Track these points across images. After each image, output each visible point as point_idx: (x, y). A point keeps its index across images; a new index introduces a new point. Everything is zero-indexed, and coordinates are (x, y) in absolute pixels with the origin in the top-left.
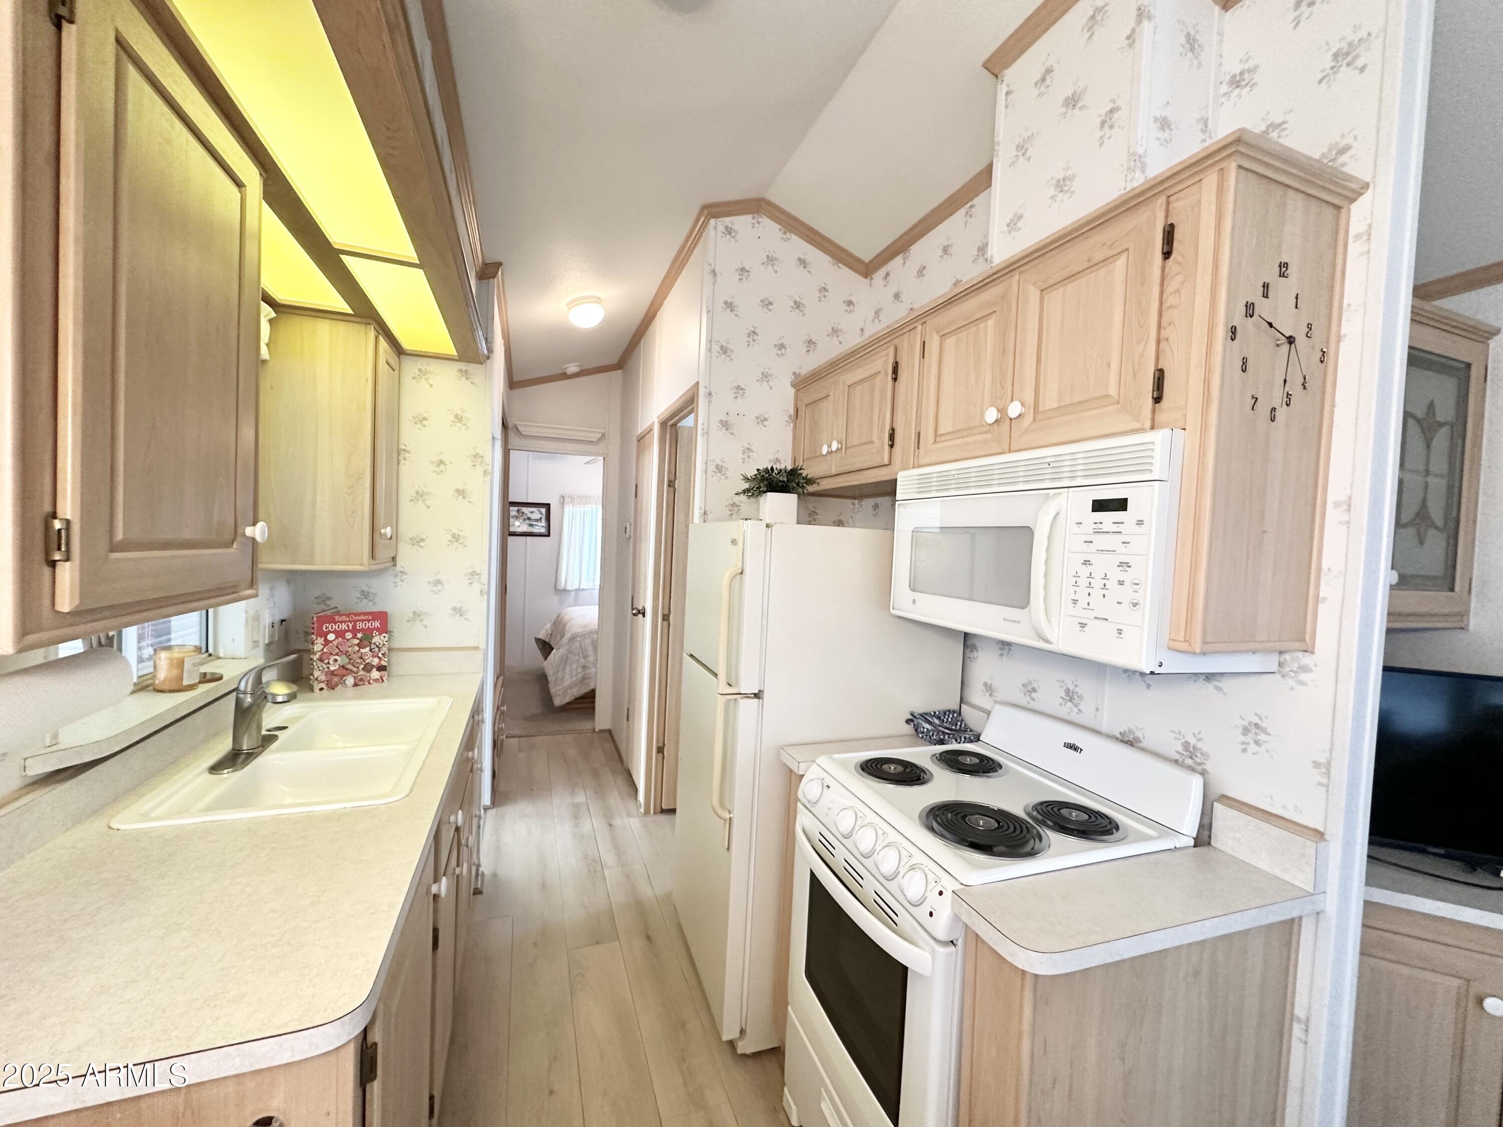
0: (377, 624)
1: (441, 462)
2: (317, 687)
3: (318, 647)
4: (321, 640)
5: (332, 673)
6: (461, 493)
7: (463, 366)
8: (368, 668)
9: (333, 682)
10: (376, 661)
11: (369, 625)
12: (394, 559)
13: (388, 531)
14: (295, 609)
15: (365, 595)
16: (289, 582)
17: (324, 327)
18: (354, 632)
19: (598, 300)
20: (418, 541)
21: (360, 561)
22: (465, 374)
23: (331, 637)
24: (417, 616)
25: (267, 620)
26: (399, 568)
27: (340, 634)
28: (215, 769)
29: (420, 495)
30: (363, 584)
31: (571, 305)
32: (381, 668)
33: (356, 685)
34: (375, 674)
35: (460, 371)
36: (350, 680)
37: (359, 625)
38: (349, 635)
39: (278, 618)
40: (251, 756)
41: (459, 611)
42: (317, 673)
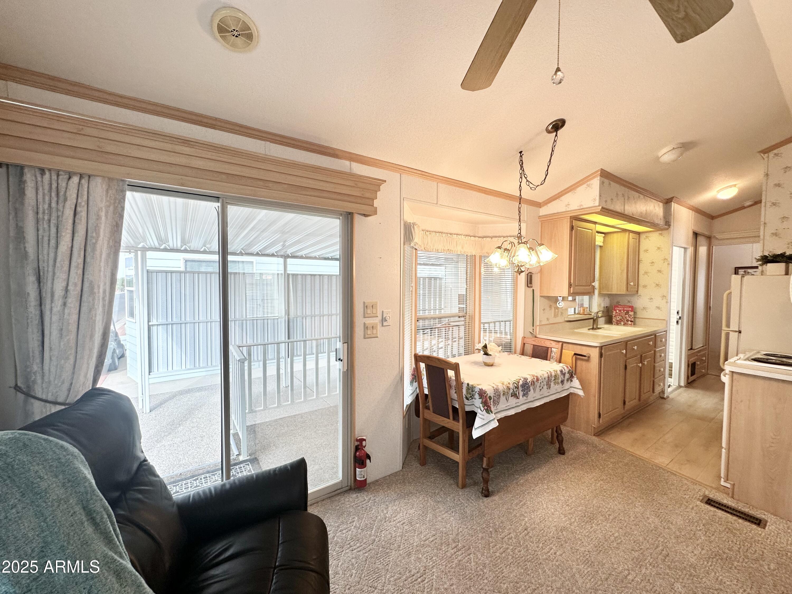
0: (630, 309)
1: (653, 262)
2: (614, 323)
3: (614, 313)
4: (615, 312)
5: (618, 320)
6: (659, 271)
7: (660, 232)
8: (628, 321)
9: (618, 323)
10: (630, 319)
11: (628, 309)
12: (637, 291)
13: (632, 284)
14: (611, 305)
15: (629, 302)
16: (609, 298)
17: (615, 235)
18: (624, 310)
19: (735, 185)
20: (645, 286)
21: (623, 291)
22: (661, 234)
23: (617, 311)
24: (644, 308)
25: (603, 305)
26: (639, 294)
27: (620, 311)
28: (589, 329)
29: (646, 273)
30: (629, 298)
31: (718, 192)
32: (631, 321)
33: (624, 325)
34: (630, 323)
35: (659, 234)
36: (622, 323)
37: (625, 309)
38: (622, 311)
39: (606, 306)
40: (596, 329)
41: (658, 308)
42: (614, 320)
